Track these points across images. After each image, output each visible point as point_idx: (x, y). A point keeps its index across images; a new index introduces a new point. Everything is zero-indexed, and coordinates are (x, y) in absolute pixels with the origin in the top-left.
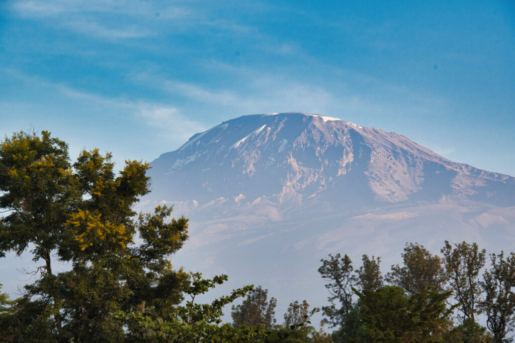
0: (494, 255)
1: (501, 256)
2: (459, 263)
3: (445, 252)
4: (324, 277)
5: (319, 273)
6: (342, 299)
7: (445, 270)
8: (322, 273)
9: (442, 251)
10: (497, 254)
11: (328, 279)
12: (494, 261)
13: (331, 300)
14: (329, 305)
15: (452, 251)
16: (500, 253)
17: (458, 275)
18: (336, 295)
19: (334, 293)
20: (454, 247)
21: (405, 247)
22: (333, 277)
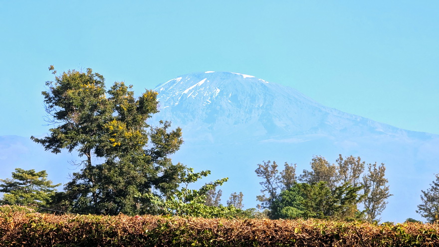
0: (370, 164)
1: (375, 165)
2: (347, 169)
3: (338, 162)
4: (259, 176)
5: (256, 173)
6: (270, 191)
7: (338, 174)
8: (258, 173)
9: (337, 161)
10: (372, 164)
11: (261, 177)
12: (370, 169)
13: (263, 191)
14: (262, 194)
15: (343, 162)
16: (374, 164)
17: (346, 177)
18: (267, 189)
19: (264, 187)
20: (345, 159)
21: (313, 158)
22: (265, 177)
